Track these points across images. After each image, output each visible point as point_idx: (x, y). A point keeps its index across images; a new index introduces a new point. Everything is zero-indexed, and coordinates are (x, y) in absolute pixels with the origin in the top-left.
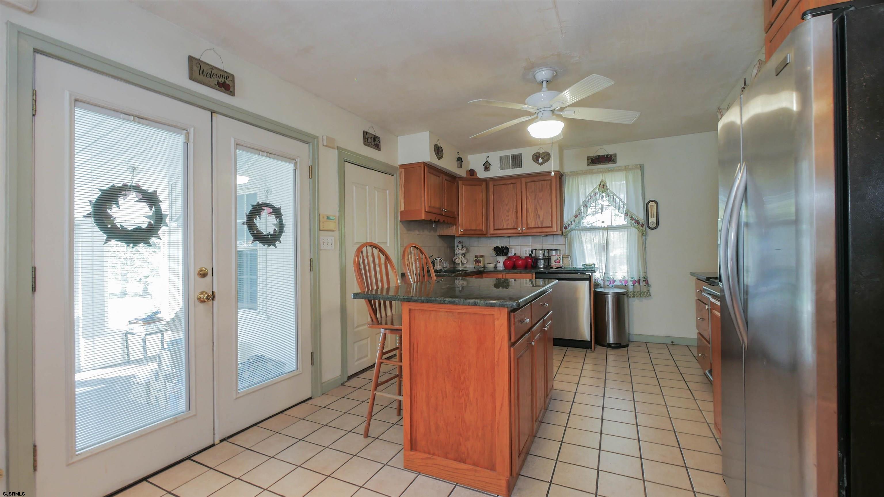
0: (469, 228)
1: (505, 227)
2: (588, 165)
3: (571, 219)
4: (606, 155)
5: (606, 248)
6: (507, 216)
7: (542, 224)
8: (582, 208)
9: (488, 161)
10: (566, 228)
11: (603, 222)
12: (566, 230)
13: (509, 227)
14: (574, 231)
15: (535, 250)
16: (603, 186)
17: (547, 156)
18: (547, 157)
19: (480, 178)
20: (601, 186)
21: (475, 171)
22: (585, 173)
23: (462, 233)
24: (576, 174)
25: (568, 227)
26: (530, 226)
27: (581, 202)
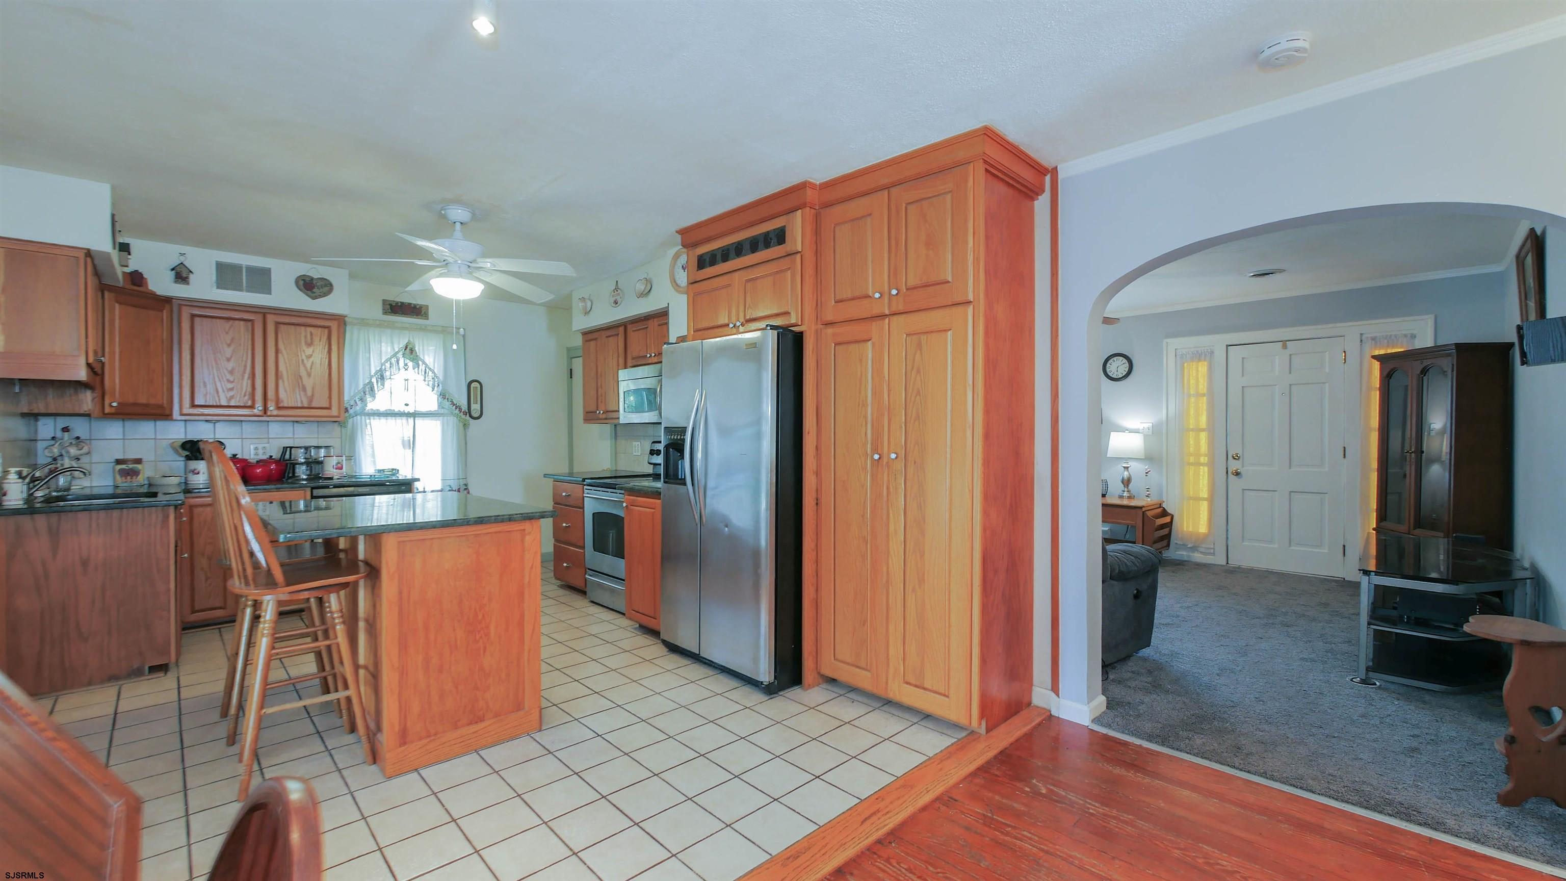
0: (131, 400)
1: (224, 403)
2: (385, 313)
3: (354, 396)
4: (414, 304)
5: (411, 444)
6: (229, 381)
7: (311, 401)
8: (374, 380)
9: (184, 263)
10: (346, 410)
11: (407, 405)
12: (347, 415)
13: (232, 403)
14: (359, 417)
15: (291, 448)
16: (410, 351)
17: (326, 286)
18: (326, 289)
19: (159, 293)
20: (408, 349)
21: (145, 276)
22: (380, 325)
23: (113, 410)
24: (364, 323)
25: (349, 409)
26: (286, 405)
27: (373, 372)
